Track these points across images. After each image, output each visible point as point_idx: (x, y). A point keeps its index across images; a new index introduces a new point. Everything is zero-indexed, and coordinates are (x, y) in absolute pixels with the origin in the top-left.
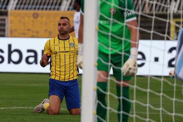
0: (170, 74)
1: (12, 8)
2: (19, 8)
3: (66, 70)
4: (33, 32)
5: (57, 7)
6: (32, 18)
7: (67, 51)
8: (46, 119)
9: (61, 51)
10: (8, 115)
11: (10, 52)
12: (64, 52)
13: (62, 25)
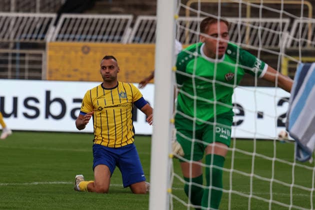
0: (280, 136)
1: (52, 38)
2: (63, 39)
3: (117, 133)
4: (82, 73)
5: (117, 37)
6: (80, 53)
7: (116, 104)
8: (99, 199)
9: (107, 105)
10: (43, 192)
11: (48, 102)
12: (112, 107)
13: (107, 68)
